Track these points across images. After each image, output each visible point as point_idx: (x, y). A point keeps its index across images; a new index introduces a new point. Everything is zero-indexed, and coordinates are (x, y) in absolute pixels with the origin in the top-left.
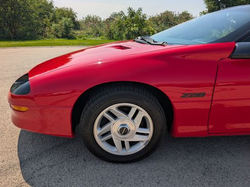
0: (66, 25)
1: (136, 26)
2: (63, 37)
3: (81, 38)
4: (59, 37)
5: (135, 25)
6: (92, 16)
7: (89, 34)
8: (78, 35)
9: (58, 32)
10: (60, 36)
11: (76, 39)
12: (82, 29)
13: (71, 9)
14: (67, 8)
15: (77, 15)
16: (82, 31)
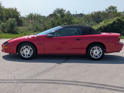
3: (22, 33)
5: (65, 23)
6: (34, 14)
7: (30, 30)
8: (20, 31)
9: (4, 29)
11: (18, 34)
12: (24, 26)
13: (16, 9)
14: (13, 8)
15: (20, 14)
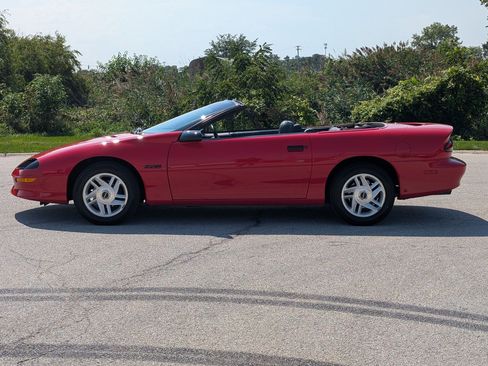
0: (44, 95)
1: (258, 96)
2: (35, 129)
4: (20, 130)
5: (253, 92)
6: (130, 57)
7: (115, 119)
8: (80, 123)
9: (17, 116)
10: (25, 126)
11: (72, 135)
12: (94, 105)
13: (61, 40)
14: (48, 37)
15: (78, 58)
16: (93, 111)
